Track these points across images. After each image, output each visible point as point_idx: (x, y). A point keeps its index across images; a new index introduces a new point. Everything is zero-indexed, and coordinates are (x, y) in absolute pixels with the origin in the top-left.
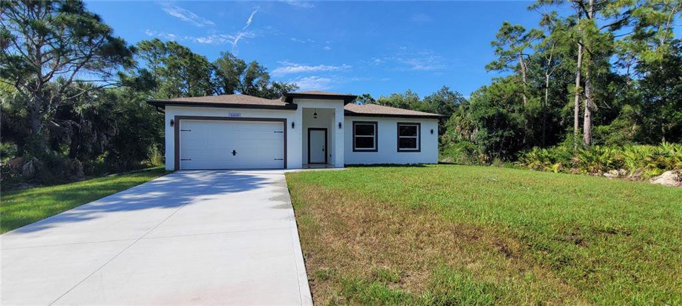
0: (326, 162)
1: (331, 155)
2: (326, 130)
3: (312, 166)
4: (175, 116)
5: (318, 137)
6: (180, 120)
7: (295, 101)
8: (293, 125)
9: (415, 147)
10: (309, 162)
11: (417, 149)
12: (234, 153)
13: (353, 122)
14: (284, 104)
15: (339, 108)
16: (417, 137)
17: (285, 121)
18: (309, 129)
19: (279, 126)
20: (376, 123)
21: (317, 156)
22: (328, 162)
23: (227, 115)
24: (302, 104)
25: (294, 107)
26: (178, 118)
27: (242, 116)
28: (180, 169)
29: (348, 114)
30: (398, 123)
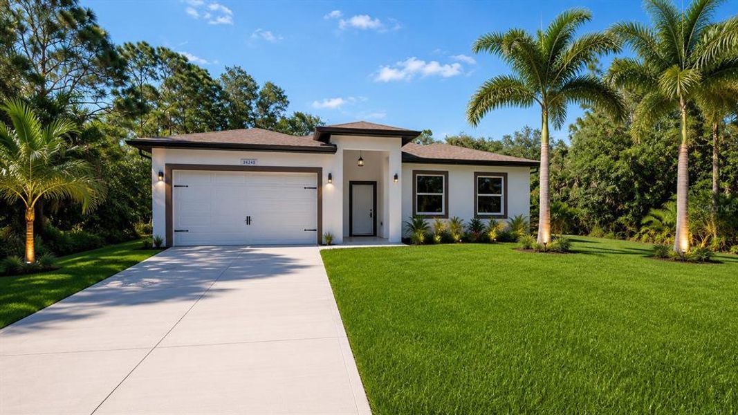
0: (375, 235)
1: (382, 224)
2: (374, 184)
3: (353, 238)
4: (167, 165)
5: (364, 195)
6: (173, 171)
7: (333, 138)
8: (330, 177)
9: (499, 211)
10: (351, 235)
11: (502, 213)
12: (248, 220)
13: (414, 171)
14: (318, 144)
15: (393, 149)
16: (502, 195)
17: (319, 171)
18: (352, 183)
19: (311, 179)
20: (446, 173)
21: (364, 225)
22: (378, 235)
23: (238, 163)
24: (345, 144)
25: (333, 150)
26: (171, 167)
27: (260, 163)
28: (174, 244)
29: (407, 158)
30: (476, 174)
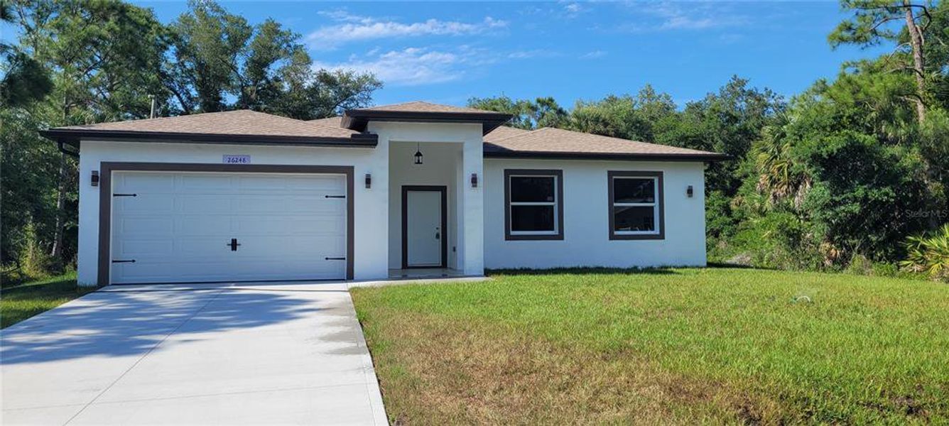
0: (444, 264)
1: (454, 249)
2: (443, 190)
3: (410, 272)
4: (103, 164)
5: (424, 208)
6: (112, 172)
7: (372, 128)
8: (368, 181)
9: (652, 229)
10: (405, 265)
11: (657, 231)
12: (234, 245)
13: (505, 170)
14: (348, 134)
15: (472, 141)
16: (656, 205)
17: (349, 171)
18: (406, 189)
19: (336, 184)
20: (560, 173)
21: (424, 248)
22: (448, 266)
23: (219, 161)
24: (388, 134)
25: (372, 141)
26: (108, 167)
27: (255, 161)
28: (110, 283)
29: (492, 152)
30: (610, 174)
